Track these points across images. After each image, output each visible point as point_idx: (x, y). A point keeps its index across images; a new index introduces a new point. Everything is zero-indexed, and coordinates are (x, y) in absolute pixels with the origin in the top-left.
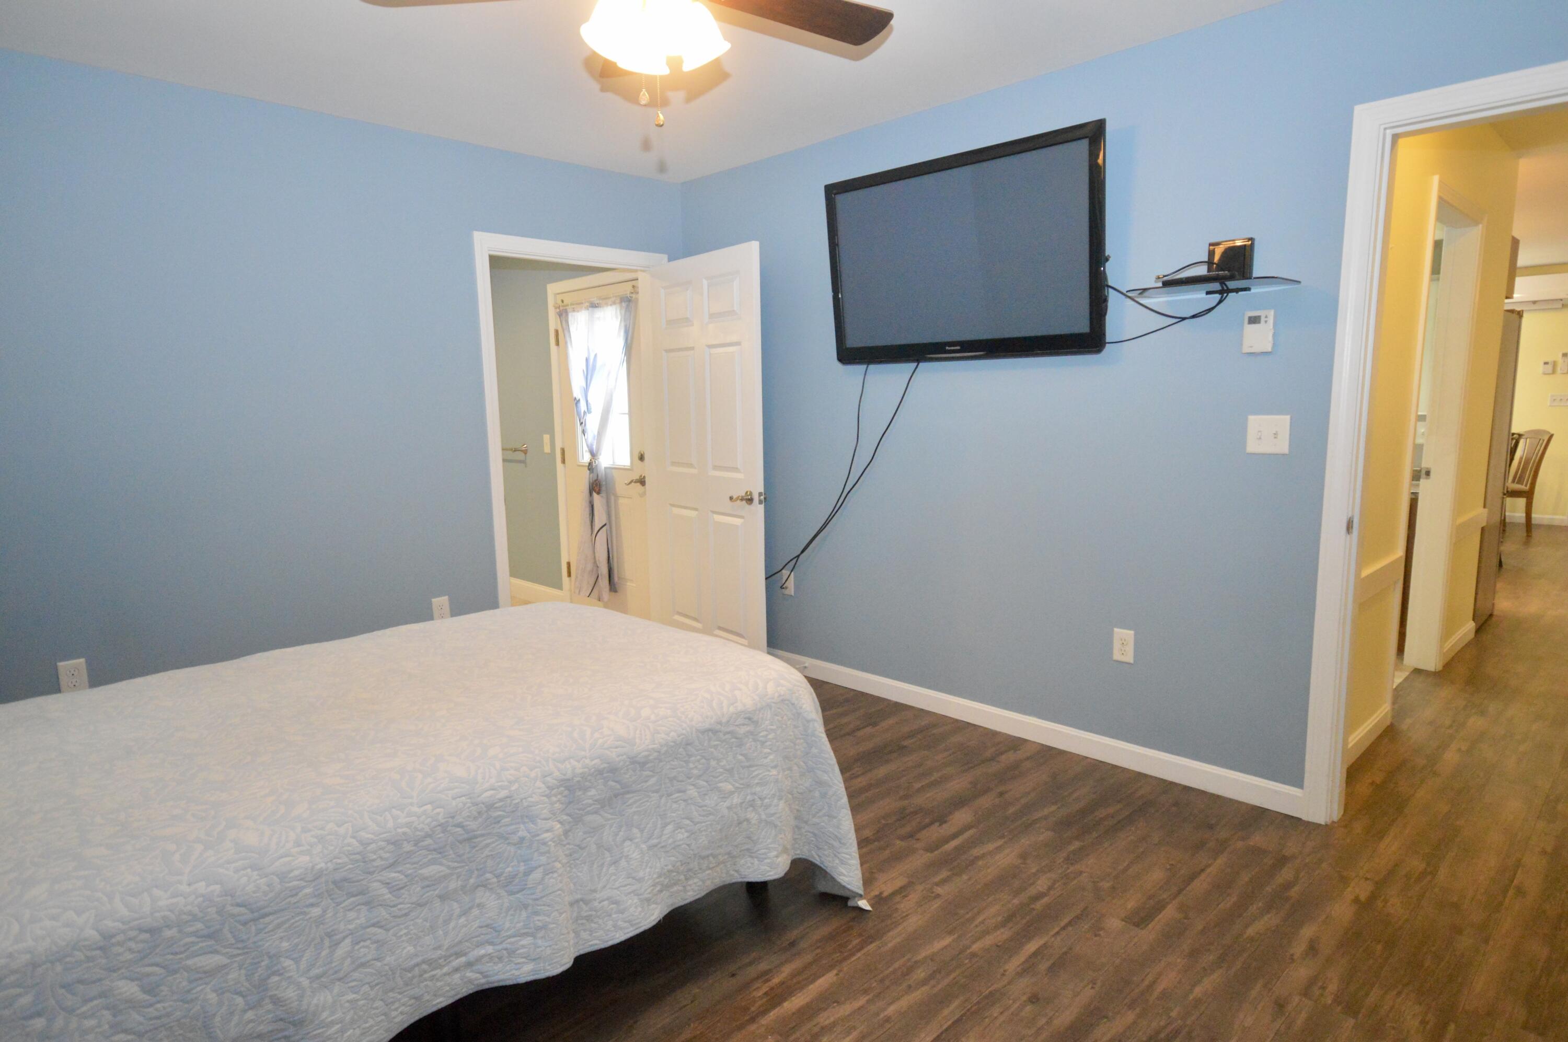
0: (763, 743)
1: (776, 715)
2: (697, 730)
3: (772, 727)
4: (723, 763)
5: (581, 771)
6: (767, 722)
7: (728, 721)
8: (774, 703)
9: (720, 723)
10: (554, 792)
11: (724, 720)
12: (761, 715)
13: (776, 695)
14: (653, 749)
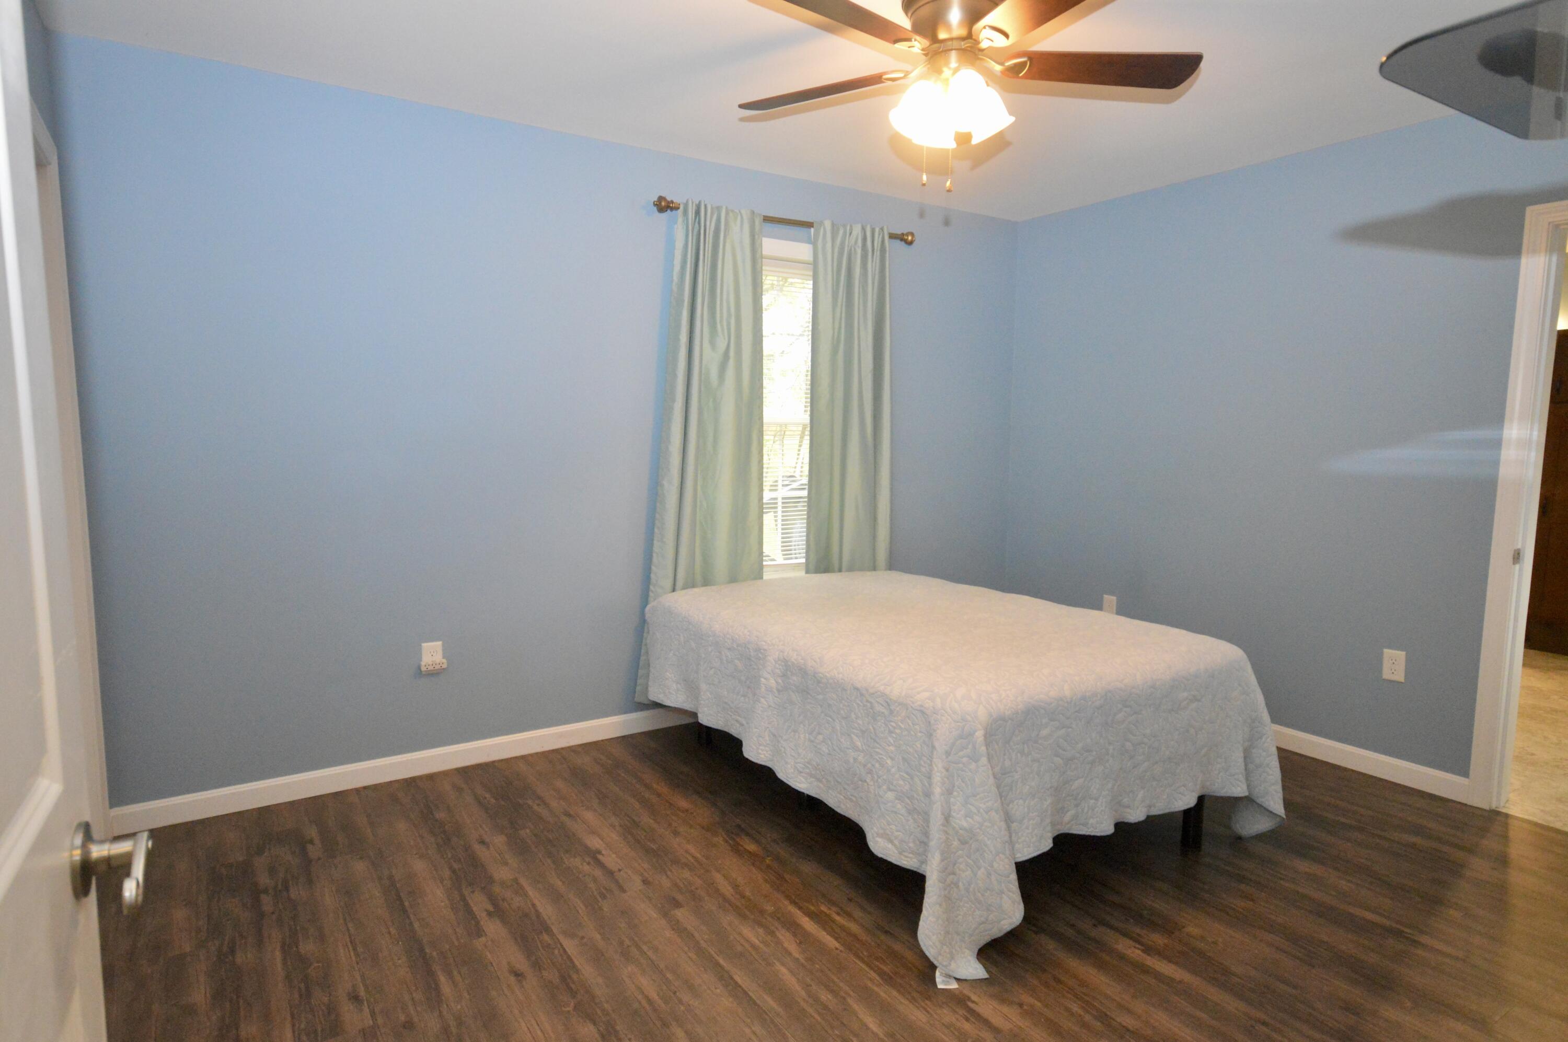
0: (891, 732)
1: (909, 718)
2: (852, 684)
3: (901, 725)
4: (860, 722)
5: (794, 661)
6: (900, 718)
7: (873, 694)
8: (912, 707)
9: (867, 690)
10: (780, 662)
11: (871, 691)
12: (898, 709)
13: (919, 703)
14: (826, 676)
